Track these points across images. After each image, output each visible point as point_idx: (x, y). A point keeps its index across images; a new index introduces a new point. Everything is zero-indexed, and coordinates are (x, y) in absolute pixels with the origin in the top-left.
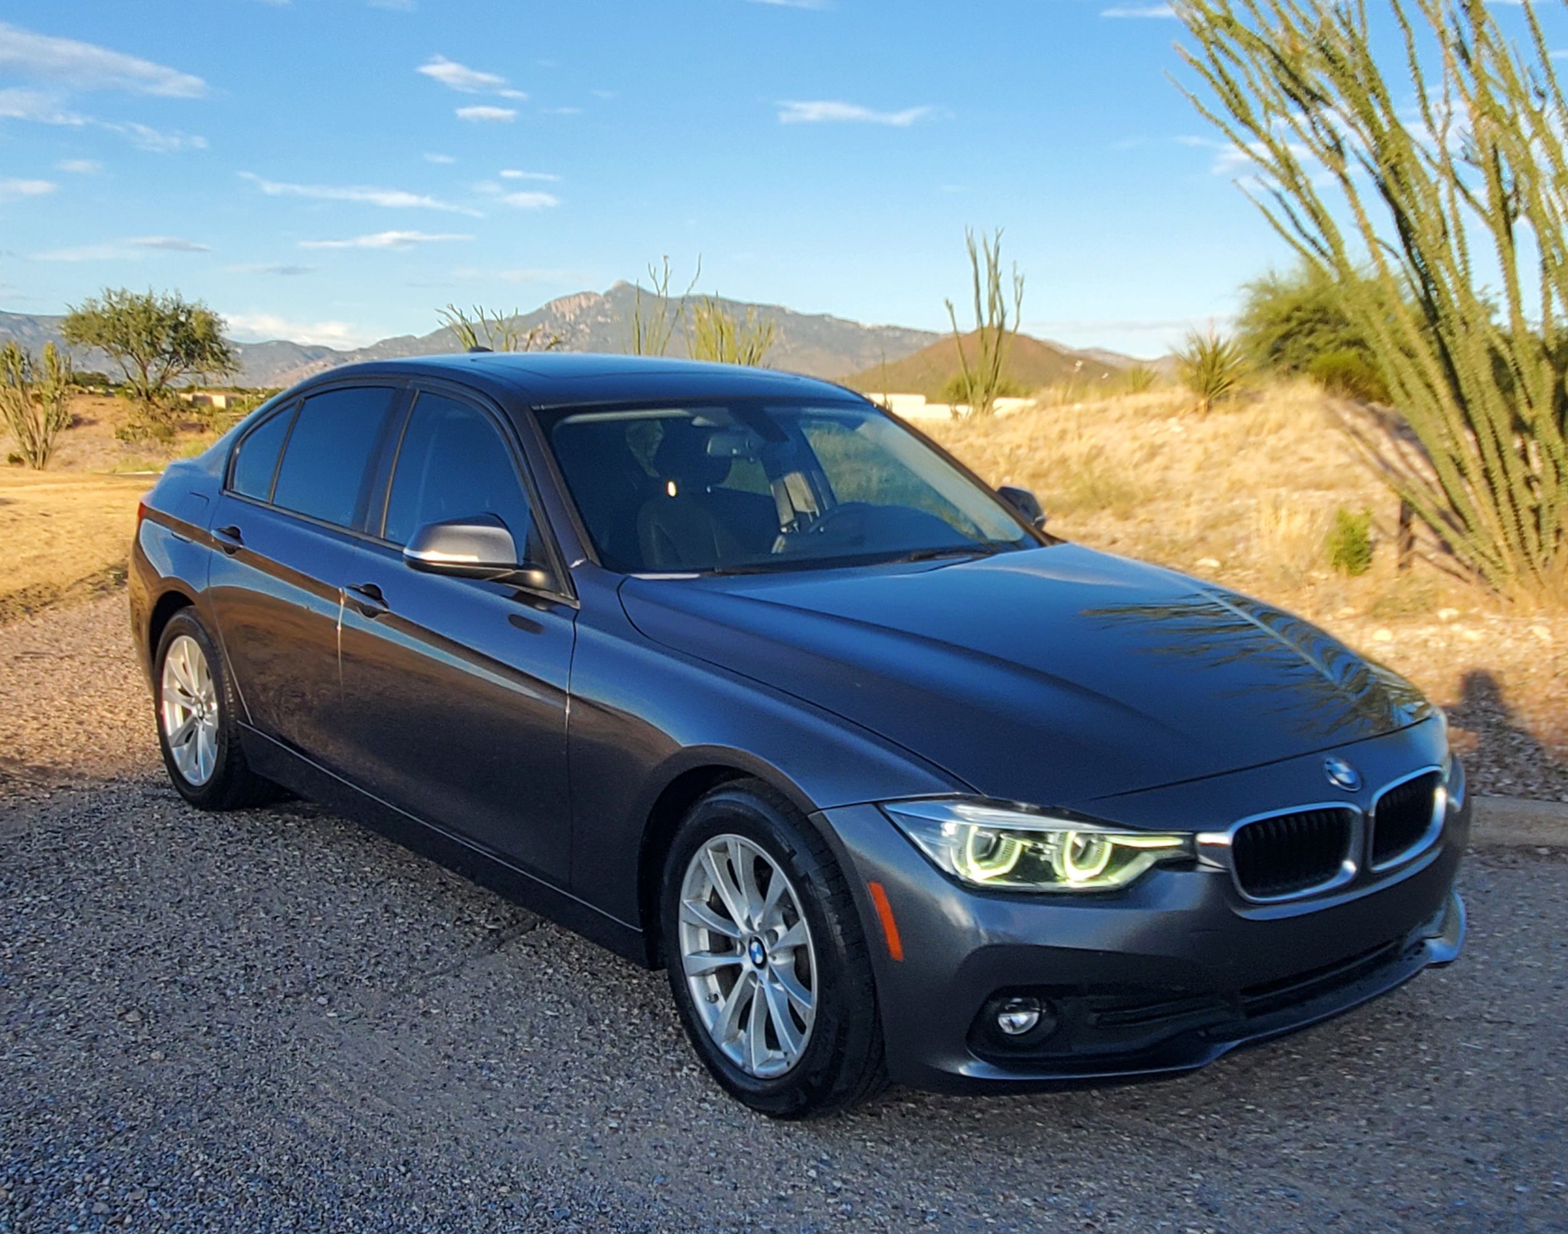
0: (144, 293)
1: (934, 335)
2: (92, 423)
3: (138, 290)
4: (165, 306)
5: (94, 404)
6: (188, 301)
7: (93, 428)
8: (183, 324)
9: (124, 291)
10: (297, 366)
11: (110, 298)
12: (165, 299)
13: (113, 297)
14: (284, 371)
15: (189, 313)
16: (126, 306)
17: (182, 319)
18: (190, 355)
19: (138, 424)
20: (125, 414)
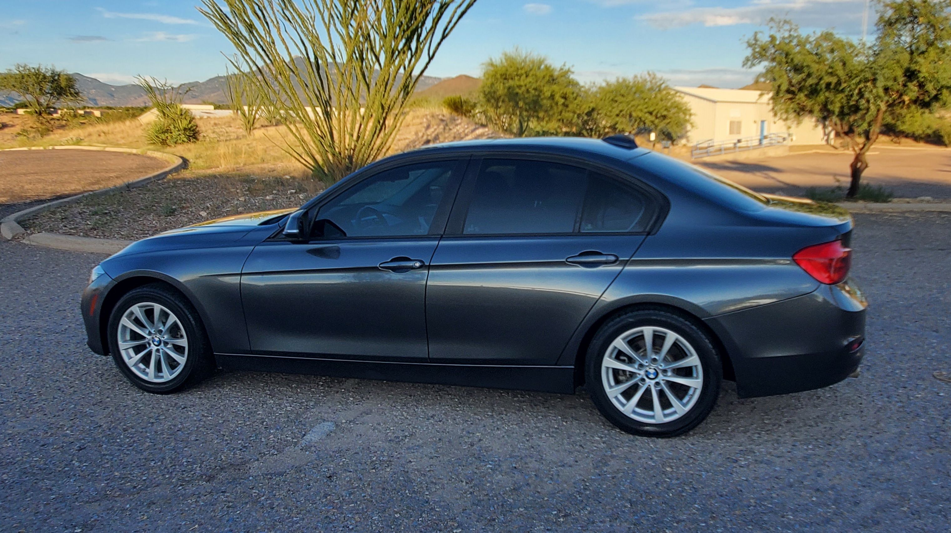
0: (36, 66)
1: (439, 79)
2: (13, 126)
3: (33, 65)
4: (47, 72)
5: (13, 118)
6: (58, 69)
7: (12, 129)
8: (56, 80)
9: (25, 66)
10: (142, 96)
11: (19, 68)
12: (46, 69)
13: (20, 68)
14: (136, 99)
15: (59, 75)
16: (27, 72)
17: (56, 78)
18: (60, 94)
19: (35, 126)
20: (29, 122)
